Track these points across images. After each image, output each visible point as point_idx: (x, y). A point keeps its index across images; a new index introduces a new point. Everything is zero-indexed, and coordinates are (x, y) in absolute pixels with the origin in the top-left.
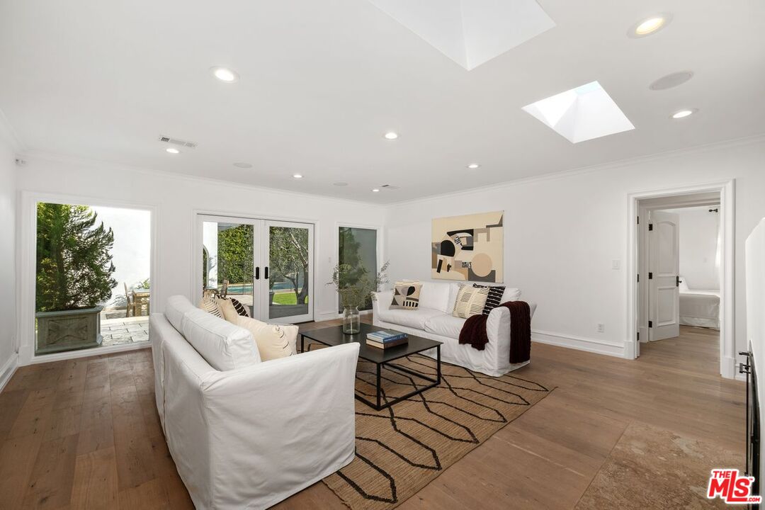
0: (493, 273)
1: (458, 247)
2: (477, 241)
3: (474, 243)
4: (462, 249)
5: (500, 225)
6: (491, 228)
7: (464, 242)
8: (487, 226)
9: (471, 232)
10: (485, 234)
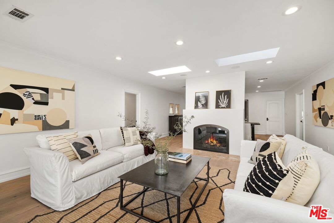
0: (67, 122)
1: (28, 102)
2: (52, 98)
3: (49, 100)
4: (34, 103)
5: (73, 90)
6: (65, 91)
7: (38, 98)
8: (62, 89)
9: (46, 90)
10: (61, 94)
